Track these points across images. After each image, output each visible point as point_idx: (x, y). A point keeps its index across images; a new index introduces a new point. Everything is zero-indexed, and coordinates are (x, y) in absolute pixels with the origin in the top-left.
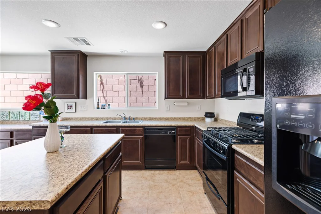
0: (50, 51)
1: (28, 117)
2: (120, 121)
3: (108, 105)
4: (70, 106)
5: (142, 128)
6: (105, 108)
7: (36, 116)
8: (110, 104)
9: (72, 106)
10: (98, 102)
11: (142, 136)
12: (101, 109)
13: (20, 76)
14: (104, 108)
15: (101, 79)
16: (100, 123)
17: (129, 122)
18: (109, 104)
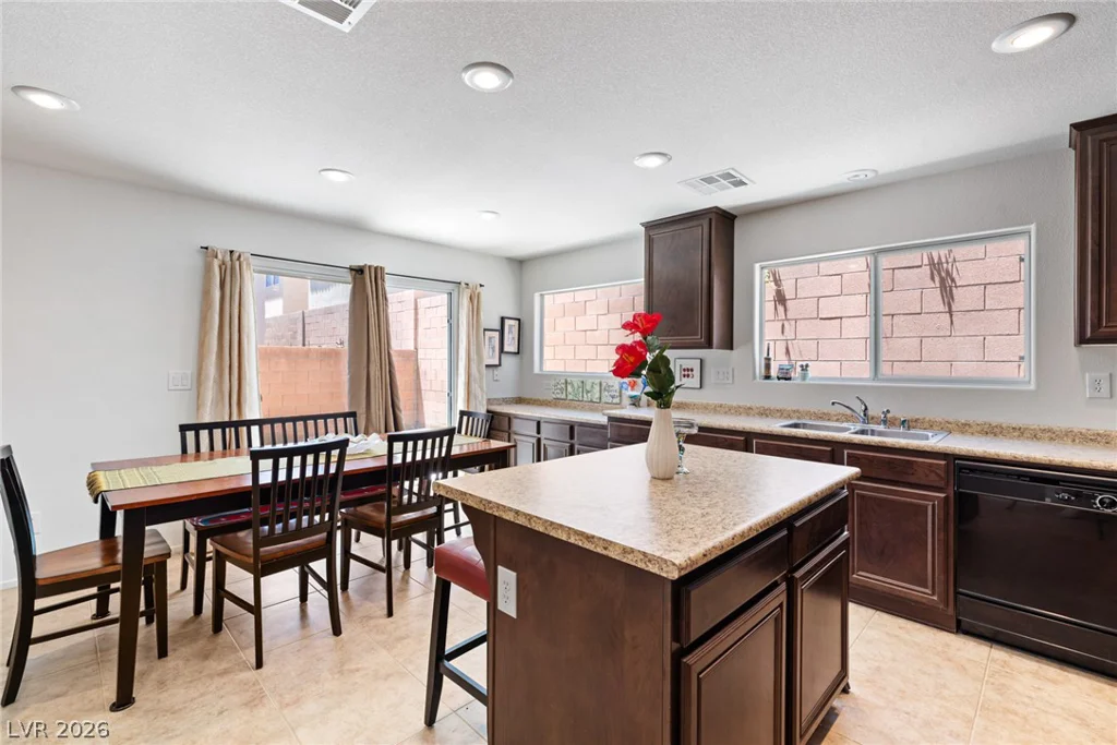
0: (642, 224)
1: (597, 395)
2: (845, 425)
3: (799, 369)
4: (688, 370)
5: (943, 462)
6: (789, 379)
7: (613, 393)
8: (807, 366)
9: (692, 370)
10: (768, 359)
11: (943, 495)
12: (777, 381)
13: (581, 296)
14: (786, 379)
15: (777, 282)
16: (776, 426)
17: (880, 434)
18: (804, 363)
